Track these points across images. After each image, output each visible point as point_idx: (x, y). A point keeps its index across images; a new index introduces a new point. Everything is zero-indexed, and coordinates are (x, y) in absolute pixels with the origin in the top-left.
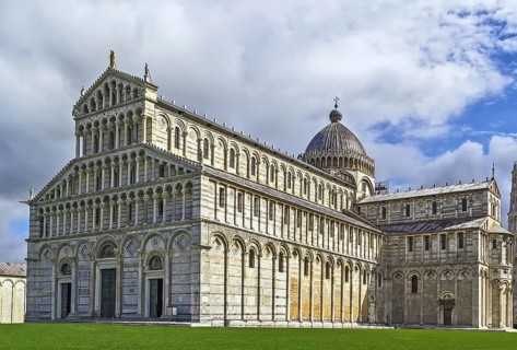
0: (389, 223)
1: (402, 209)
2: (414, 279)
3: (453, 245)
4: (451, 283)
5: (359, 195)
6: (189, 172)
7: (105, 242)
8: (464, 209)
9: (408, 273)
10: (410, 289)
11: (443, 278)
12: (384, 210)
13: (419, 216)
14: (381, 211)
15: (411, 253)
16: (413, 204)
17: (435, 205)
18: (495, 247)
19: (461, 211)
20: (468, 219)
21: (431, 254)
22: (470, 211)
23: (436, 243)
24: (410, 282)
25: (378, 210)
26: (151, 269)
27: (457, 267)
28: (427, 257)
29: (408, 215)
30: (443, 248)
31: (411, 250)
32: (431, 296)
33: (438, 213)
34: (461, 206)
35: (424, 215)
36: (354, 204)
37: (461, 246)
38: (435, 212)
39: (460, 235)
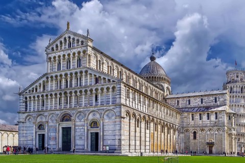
0: (181, 107)
1: (186, 101)
2: (195, 133)
3: (213, 118)
4: (212, 135)
5: (165, 94)
6: (113, 81)
7: (65, 114)
8: (216, 102)
9: (192, 130)
10: (193, 137)
11: (208, 133)
12: (178, 101)
13: (194, 104)
14: (176, 102)
15: (193, 121)
16: (192, 99)
17: (202, 100)
18: (229, 119)
19: (214, 103)
20: (218, 106)
21: (203, 122)
22: (218, 103)
23: (205, 117)
24: (193, 134)
25: (175, 101)
26: (91, 127)
27: (215, 128)
28: (200, 123)
29: (189, 104)
30: (208, 119)
31: (193, 120)
32: (203, 141)
33: (204, 104)
34: (214, 101)
35: (197, 104)
36: (164, 98)
37: (216, 118)
38: (202, 103)
39: (216, 113)
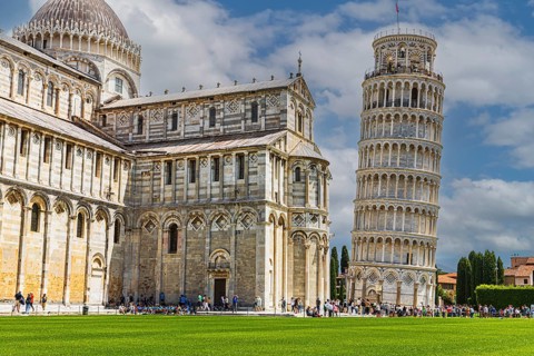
0: (147, 140)
1: (166, 118)
2: (173, 230)
3: (230, 173)
4: (225, 235)
5: (104, 97)
8: (254, 118)
9: (163, 219)
10: (166, 246)
11: (215, 228)
12: (141, 120)
13: (189, 129)
14: (136, 122)
15: (169, 188)
16: (182, 111)
17: (213, 112)
18: (298, 179)
19: (249, 122)
20: (259, 134)
21: (199, 188)
22: (262, 122)
23: (206, 171)
24: (166, 235)
25: (132, 121)
27: (235, 210)
28: (192, 193)
29: (174, 128)
30: (216, 179)
31: (169, 182)
32: (197, 258)
33: (217, 126)
34: (249, 115)
35: (197, 128)
36: (97, 110)
37: (241, 176)
38: (212, 124)
